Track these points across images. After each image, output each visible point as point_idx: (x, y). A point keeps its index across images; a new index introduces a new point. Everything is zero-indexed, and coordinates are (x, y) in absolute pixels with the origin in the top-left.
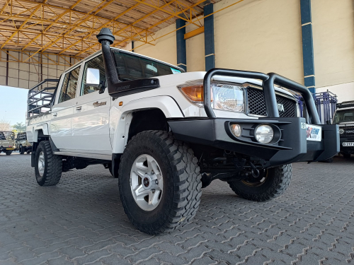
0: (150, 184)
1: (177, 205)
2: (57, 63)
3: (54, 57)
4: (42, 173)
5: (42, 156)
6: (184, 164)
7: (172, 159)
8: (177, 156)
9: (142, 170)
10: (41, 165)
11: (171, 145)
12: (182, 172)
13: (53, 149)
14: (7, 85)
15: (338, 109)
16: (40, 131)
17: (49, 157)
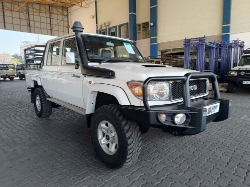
0: (110, 139)
1: (126, 157)
2: (40, 11)
3: (37, 7)
4: (39, 108)
5: (38, 98)
6: (131, 133)
7: (123, 130)
8: (126, 128)
9: (105, 129)
10: (38, 103)
11: (123, 120)
12: (129, 138)
13: (46, 95)
14: (5, 29)
15: (244, 55)
16: (35, 82)
17: (43, 100)
